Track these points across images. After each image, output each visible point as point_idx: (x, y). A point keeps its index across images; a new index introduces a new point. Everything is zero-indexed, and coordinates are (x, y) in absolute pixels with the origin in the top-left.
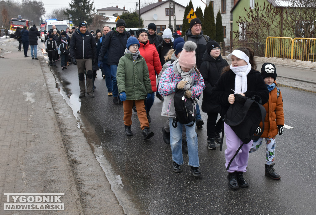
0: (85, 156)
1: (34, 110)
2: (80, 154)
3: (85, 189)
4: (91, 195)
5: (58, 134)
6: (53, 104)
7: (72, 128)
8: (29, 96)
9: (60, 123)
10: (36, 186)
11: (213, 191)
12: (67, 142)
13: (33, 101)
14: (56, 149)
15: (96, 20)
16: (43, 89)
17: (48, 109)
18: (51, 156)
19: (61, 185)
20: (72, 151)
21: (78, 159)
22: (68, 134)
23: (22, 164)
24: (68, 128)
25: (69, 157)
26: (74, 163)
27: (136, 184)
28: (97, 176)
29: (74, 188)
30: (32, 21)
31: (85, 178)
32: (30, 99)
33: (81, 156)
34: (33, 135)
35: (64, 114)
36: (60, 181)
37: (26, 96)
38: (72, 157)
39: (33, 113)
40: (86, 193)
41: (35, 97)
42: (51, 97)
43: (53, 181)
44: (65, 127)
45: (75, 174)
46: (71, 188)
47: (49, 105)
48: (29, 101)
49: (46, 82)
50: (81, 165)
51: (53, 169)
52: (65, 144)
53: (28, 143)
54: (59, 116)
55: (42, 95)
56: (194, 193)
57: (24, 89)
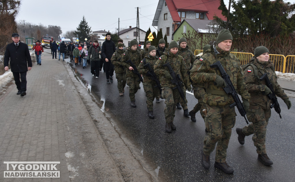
0: (101, 118)
1: (65, 90)
2: (98, 117)
3: (105, 137)
4: (109, 141)
5: (83, 105)
6: (76, 87)
7: (89, 101)
8: (61, 82)
9: (82, 99)
10: (77, 135)
11: (179, 138)
12: (89, 110)
13: (64, 85)
14: (84, 114)
15: (93, 38)
16: (68, 78)
17: (73, 90)
18: (82, 118)
19: (91, 135)
20: (93, 115)
21: (97, 119)
22: (88, 105)
23: (66, 122)
24: (87, 101)
25: (92, 118)
26: (95, 121)
27: (134, 134)
28: (110, 130)
29: (100, 136)
30: (54, 38)
31: (104, 131)
32: (62, 84)
33: (98, 118)
34: (68, 105)
35: (83, 93)
36: (90, 133)
37: (59, 82)
38: (93, 118)
39: (65, 92)
40: (106, 139)
41: (64, 83)
42: (73, 83)
43: (86, 132)
44: (85, 100)
45: (98, 128)
46: (97, 137)
47: (73, 88)
48: (61, 85)
49: (68, 74)
50: (99, 123)
51: (85, 126)
52: (88, 111)
53: (67, 110)
54: (81, 94)
55: (68, 82)
56: (169, 139)
57: (56, 78)
